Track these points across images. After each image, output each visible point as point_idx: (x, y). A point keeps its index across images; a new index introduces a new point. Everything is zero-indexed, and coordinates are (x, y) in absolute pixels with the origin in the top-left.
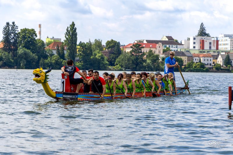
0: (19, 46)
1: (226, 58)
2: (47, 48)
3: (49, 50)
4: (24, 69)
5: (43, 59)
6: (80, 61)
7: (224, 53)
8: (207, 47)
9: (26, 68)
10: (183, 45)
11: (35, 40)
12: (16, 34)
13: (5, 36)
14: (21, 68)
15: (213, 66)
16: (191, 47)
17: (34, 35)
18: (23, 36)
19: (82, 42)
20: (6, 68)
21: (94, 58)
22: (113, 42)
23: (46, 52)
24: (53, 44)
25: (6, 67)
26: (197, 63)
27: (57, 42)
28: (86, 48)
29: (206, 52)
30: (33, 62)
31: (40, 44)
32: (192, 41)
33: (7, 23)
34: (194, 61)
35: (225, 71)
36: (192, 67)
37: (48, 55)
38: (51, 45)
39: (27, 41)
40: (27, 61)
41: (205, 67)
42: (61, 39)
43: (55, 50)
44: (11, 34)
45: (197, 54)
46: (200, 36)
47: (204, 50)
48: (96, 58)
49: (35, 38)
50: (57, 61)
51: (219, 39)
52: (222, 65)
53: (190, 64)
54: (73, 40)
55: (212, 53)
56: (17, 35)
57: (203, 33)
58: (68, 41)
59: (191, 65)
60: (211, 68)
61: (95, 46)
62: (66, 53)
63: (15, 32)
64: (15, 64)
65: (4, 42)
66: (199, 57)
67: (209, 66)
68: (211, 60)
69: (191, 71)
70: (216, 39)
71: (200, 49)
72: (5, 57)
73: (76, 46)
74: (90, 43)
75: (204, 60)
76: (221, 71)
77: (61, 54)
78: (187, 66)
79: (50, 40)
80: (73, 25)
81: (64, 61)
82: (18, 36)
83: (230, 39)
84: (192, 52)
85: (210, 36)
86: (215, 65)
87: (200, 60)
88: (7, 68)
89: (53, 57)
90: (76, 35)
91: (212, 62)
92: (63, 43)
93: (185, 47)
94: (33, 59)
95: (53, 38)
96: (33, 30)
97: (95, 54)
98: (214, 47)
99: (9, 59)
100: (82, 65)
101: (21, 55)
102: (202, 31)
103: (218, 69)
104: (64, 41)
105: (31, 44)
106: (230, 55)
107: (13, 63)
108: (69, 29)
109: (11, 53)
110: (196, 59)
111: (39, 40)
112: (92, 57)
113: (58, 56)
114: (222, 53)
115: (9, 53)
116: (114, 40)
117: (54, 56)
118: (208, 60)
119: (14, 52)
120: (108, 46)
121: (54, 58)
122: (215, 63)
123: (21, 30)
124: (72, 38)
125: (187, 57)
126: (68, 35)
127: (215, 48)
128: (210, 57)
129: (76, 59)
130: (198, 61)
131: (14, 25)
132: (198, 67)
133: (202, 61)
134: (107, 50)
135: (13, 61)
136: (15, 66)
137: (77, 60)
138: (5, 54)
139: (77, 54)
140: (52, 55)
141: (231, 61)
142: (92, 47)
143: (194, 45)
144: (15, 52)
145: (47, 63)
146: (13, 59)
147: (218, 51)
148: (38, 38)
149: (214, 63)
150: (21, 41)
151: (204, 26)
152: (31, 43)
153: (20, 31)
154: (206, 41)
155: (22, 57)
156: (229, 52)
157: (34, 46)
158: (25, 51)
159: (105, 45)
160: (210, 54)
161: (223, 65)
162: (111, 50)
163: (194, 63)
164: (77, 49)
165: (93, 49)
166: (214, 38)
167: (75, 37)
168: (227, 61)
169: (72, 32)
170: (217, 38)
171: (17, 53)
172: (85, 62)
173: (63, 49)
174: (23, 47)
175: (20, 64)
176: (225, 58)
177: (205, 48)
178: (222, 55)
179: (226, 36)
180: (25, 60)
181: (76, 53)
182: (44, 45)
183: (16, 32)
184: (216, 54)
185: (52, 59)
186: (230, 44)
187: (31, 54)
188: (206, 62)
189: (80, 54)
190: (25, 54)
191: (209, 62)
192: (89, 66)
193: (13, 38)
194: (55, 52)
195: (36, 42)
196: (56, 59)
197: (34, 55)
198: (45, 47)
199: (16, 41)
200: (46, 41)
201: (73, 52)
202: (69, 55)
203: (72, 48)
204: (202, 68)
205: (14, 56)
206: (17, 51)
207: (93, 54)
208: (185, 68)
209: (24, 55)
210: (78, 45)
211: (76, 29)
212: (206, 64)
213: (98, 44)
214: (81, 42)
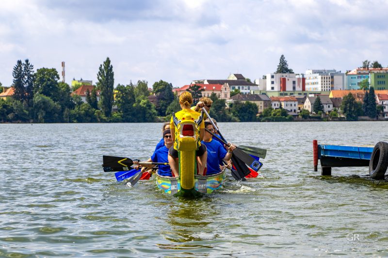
0: (36, 92)
1: (316, 102)
2: (73, 93)
3: (77, 97)
4: (42, 123)
5: (68, 109)
6: (119, 111)
7: (313, 95)
8: (289, 87)
9: (46, 122)
10: (258, 85)
11: (57, 83)
12: (31, 75)
13: (15, 79)
14: (39, 121)
15: (298, 113)
16: (269, 88)
17: (56, 76)
18: (41, 78)
19: (121, 85)
20: (18, 123)
21: (137, 106)
22: (163, 84)
23: (72, 99)
24: (81, 88)
25: (18, 121)
27: (87, 86)
28: (126, 93)
29: (289, 94)
30: (54, 113)
31: (63, 89)
32: (269, 80)
33: (18, 61)
34: (273, 107)
35: (315, 119)
36: (271, 115)
37: (76, 103)
38: (79, 90)
39: (46, 84)
40: (47, 113)
41: (288, 115)
42: (92, 81)
43: (84, 96)
44: (24, 76)
45: (277, 97)
46: (280, 73)
48: (140, 106)
49: (56, 81)
50: (88, 111)
51: (305, 77)
52: (310, 111)
54: (108, 82)
55: (296, 96)
56: (32, 78)
57: (283, 68)
58: (102, 83)
59: (268, 112)
60: (295, 116)
61: (138, 90)
62: (99, 100)
63: (29, 73)
64: (30, 117)
65: (15, 87)
66: (279, 101)
67: (293, 113)
68: (295, 105)
69: (269, 120)
70: (301, 77)
71: (280, 90)
72: (17, 107)
73: (113, 90)
74: (132, 86)
75: (287, 106)
76: (309, 119)
77: (93, 102)
78: (263, 114)
79: (77, 83)
80: (108, 61)
81: (96, 111)
82: (34, 78)
83: (320, 77)
84: (270, 95)
85: (293, 73)
86: (301, 112)
87: (281, 105)
88: (20, 122)
89: (81, 105)
90: (112, 75)
91: (296, 108)
92: (95, 86)
93: (260, 88)
94: (54, 110)
95: (82, 80)
96: (54, 70)
97: (139, 100)
98: (300, 87)
99: (22, 110)
100: (121, 116)
101: (38, 104)
102: (283, 65)
103: (305, 117)
104: (96, 85)
105: (52, 89)
106: (321, 97)
107: (29, 115)
108: (103, 67)
109: (25, 102)
110: (275, 105)
111: (63, 83)
112: (134, 105)
113: (89, 105)
114: (310, 96)
115: (22, 101)
116: (164, 81)
117: (83, 104)
118: (291, 105)
119: (28, 101)
120: (156, 89)
121: (84, 107)
122: (301, 109)
123: (38, 70)
124: (107, 79)
125: (262, 102)
126: (101, 76)
127: (301, 89)
128: (295, 101)
129: (113, 108)
130: (278, 107)
131: (27, 64)
132: (277, 114)
133: (283, 107)
134: (154, 94)
135: (27, 112)
136: (31, 119)
137: (115, 110)
138: (16, 104)
139: (115, 101)
140: (80, 103)
141: (323, 106)
142: (135, 91)
143: (273, 86)
144: (30, 100)
145: (74, 115)
146: (27, 110)
147: (304, 92)
148: (61, 80)
149: (299, 108)
150: (38, 85)
151: (285, 60)
152: (51, 87)
153: (36, 72)
154: (288, 80)
155: (40, 107)
156: (320, 94)
157: (57, 92)
158: (43, 99)
159: (152, 88)
160: (294, 96)
161: (312, 111)
162: (160, 94)
163: (273, 109)
164: (113, 94)
165: (136, 93)
166: (299, 74)
167: (111, 78)
168: (318, 106)
169: (107, 71)
170: (303, 75)
171: (32, 101)
172: (125, 112)
173: (95, 95)
174: (41, 93)
175: (37, 116)
176: (314, 101)
177: (287, 89)
178: (310, 98)
179: (315, 72)
180: (43, 111)
181: (113, 100)
182: (70, 90)
183: (31, 73)
184: (302, 96)
185: (81, 109)
186: (320, 83)
187: (52, 102)
188: (289, 108)
189: (119, 101)
190: (44, 102)
191: (293, 108)
192: (130, 116)
193: (27, 81)
194: (84, 99)
195: (59, 86)
196: (86, 108)
197: (56, 103)
198: (70, 93)
199: (31, 85)
200: (71, 84)
201: (108, 99)
202: (104, 103)
203: (107, 93)
204: (284, 116)
205: (29, 106)
206: (32, 99)
207: (136, 101)
208: (261, 116)
209: (42, 104)
210: (115, 90)
211: (112, 67)
212: (289, 111)
213: (143, 86)
214: (119, 85)
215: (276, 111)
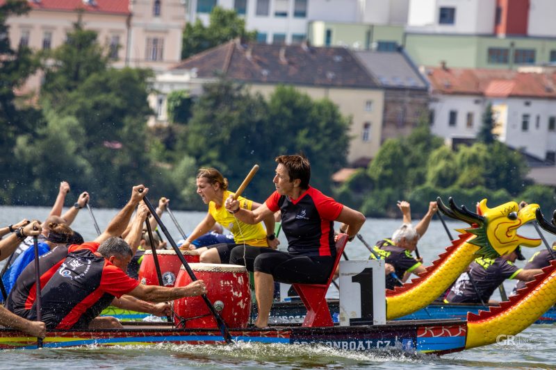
16: (422, 14)
26: (463, 149)
29: (543, 56)
34: (442, 130)
36: (421, 179)
41: (530, 183)
45: (469, 73)
47: (522, 44)
53: (406, 152)
59: (407, 161)
66: (479, 95)
71: (488, 27)
75: (525, 126)
78: (375, 171)
84: (427, 57)
87: (489, 121)
110: (453, 118)
125: (378, 97)
130: (470, 134)
132: (464, 177)
133: (502, 133)
163: (439, 143)
188: (536, 143)
208: (359, 185)
212: (534, 160)
215: (458, 158)
